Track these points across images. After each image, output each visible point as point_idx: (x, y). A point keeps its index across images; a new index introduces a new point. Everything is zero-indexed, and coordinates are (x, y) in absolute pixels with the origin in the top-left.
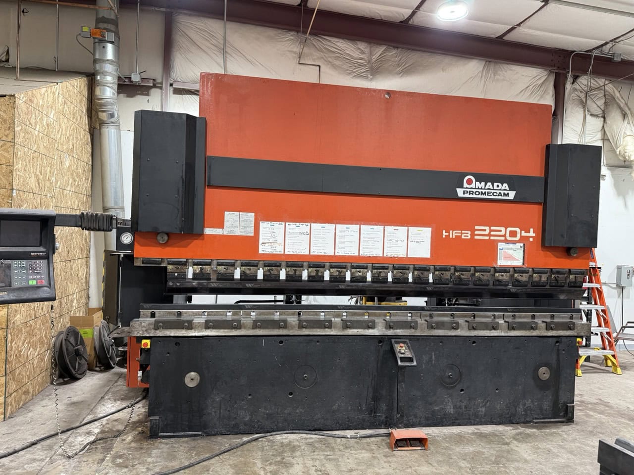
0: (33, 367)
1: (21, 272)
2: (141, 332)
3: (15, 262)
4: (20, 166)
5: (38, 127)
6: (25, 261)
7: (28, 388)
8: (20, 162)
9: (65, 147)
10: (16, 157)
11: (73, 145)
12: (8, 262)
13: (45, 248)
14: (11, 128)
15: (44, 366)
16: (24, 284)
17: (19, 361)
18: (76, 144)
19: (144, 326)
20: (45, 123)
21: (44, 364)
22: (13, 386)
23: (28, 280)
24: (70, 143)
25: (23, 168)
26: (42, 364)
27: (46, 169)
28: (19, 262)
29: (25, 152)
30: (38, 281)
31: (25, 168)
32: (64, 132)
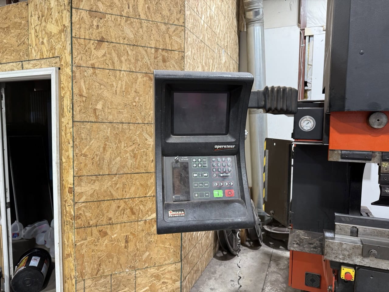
0: (202, 246)
1: (202, 175)
2: (341, 257)
3: (194, 160)
4: (189, 53)
5: (203, 17)
6: (206, 157)
7: (198, 267)
8: (190, 50)
9: (222, 43)
10: (187, 43)
11: (227, 43)
12: (185, 159)
13: (233, 136)
14: (182, 11)
15: (209, 243)
16: (206, 197)
17: (192, 244)
18: (229, 42)
19: (345, 249)
20: (208, 15)
21: (209, 241)
22: (187, 269)
23: (212, 189)
24: (226, 40)
25: (192, 56)
26: (208, 241)
27: (210, 60)
28: (199, 160)
29: (194, 39)
30: (226, 191)
31: (194, 57)
32: (221, 29)
